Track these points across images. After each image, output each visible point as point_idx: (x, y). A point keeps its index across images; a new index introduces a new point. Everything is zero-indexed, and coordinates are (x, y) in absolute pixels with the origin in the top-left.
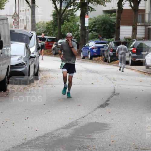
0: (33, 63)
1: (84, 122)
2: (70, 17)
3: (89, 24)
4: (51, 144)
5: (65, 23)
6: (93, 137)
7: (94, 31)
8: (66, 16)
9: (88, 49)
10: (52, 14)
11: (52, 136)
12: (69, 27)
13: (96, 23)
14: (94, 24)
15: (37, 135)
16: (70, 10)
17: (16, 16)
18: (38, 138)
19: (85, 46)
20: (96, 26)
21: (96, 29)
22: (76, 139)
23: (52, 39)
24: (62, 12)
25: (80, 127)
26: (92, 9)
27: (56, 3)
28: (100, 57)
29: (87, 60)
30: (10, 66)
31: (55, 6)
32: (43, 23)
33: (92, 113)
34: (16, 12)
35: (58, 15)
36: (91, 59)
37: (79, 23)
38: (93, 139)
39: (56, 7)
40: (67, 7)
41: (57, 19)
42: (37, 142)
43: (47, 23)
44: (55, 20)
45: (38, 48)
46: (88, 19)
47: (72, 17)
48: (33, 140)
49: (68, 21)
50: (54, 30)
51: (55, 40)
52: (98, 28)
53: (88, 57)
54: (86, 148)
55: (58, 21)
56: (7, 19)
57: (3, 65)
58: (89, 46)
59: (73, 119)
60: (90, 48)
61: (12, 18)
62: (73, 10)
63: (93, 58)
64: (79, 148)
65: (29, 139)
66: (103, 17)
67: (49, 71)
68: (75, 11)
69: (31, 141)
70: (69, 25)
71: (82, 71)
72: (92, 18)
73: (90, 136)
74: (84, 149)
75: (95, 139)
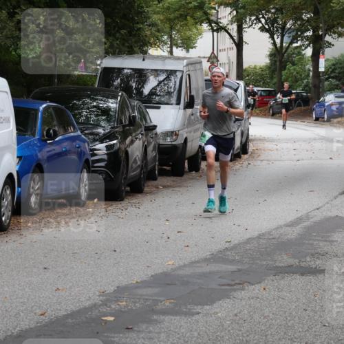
0: (240, 129)
1: (318, 216)
2: (296, 58)
3: (326, 67)
4: (268, 250)
5: (287, 67)
6: (334, 239)
7: (333, 78)
8: (289, 56)
9: (324, 106)
10: (268, 53)
11: (271, 237)
12: (295, 73)
13: (336, 66)
14: (333, 67)
15: (248, 236)
16: (297, 47)
17: (213, 59)
18: (248, 241)
19: (318, 102)
20: (337, 71)
21: (336, 76)
22: (307, 242)
23: (268, 93)
24: (284, 51)
25: (312, 224)
26: (330, 45)
27: (275, 37)
29: (322, 123)
31: (272, 42)
32: (255, 68)
33: (332, 203)
34: (213, 52)
35: (277, 55)
36: (329, 120)
37: (309, 66)
38: (333, 241)
39: (274, 44)
40: (291, 43)
41: (276, 61)
42: (248, 247)
43: (261, 68)
44: (273, 62)
45: (248, 106)
46: (324, 60)
47: (300, 58)
48: (241, 244)
49: (294, 64)
50: (272, 78)
51: (273, 93)
52: (339, 73)
53: (323, 118)
54: (323, 255)
55: (278, 63)
56: (201, 62)
57: (194, 132)
58: (326, 101)
60: (327, 104)
61: (208, 61)
62: (300, 46)
63: (332, 120)
64: (312, 255)
65: (236, 242)
67: (263, 140)
68: (303, 48)
69: (238, 245)
70: (294, 69)
71: (315, 139)
72: (330, 58)
73: (329, 236)
74: (321, 257)
75: (336, 241)
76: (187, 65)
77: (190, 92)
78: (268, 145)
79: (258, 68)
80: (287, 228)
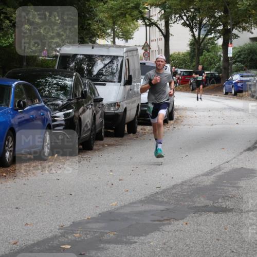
1: (228, 168)
2: (210, 47)
3: (233, 54)
4: (189, 194)
5: (204, 53)
6: (240, 186)
7: (239, 62)
8: (205, 45)
9: (232, 83)
10: (189, 43)
11: (191, 184)
12: (209, 58)
13: (241, 53)
14: (239, 54)
15: (173, 183)
16: (211, 38)
17: (146, 47)
18: (174, 187)
19: (228, 80)
20: (242, 57)
21: (241, 60)
22: (219, 187)
23: (188, 73)
24: (201, 41)
25: (223, 173)
26: (236, 37)
27: (194, 30)
28: (247, 93)
29: (230, 96)
30: (140, 104)
31: (192, 34)
32: (179, 54)
33: (238, 157)
34: (146, 42)
35: (196, 45)
36: (235, 94)
37: (221, 53)
39: (194, 36)
40: (207, 35)
41: (195, 49)
42: (173, 191)
43: (183, 54)
44: (193, 50)
46: (232, 48)
47: (213, 47)
48: (168, 189)
49: (208, 51)
50: (192, 62)
52: (243, 58)
53: (231, 92)
54: (231, 198)
55: (196, 51)
56: (137, 50)
57: (132, 104)
58: (233, 79)
59: (216, 164)
60: (234, 82)
61: (142, 49)
62: (214, 38)
63: (238, 94)
64: (223, 197)
65: (165, 188)
66: (249, 46)
67: (185, 109)
68: (216, 39)
69: (166, 190)
70: (209, 55)
71: (225, 109)
72: (236, 46)
73: (236, 183)
74: (230, 199)
75: (242, 187)
76: (127, 52)
77: (129, 73)
78: (188, 113)
79: (181, 54)
80: (204, 177)
